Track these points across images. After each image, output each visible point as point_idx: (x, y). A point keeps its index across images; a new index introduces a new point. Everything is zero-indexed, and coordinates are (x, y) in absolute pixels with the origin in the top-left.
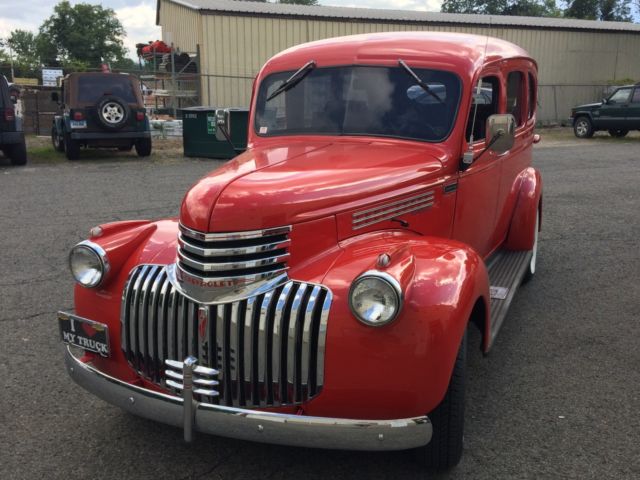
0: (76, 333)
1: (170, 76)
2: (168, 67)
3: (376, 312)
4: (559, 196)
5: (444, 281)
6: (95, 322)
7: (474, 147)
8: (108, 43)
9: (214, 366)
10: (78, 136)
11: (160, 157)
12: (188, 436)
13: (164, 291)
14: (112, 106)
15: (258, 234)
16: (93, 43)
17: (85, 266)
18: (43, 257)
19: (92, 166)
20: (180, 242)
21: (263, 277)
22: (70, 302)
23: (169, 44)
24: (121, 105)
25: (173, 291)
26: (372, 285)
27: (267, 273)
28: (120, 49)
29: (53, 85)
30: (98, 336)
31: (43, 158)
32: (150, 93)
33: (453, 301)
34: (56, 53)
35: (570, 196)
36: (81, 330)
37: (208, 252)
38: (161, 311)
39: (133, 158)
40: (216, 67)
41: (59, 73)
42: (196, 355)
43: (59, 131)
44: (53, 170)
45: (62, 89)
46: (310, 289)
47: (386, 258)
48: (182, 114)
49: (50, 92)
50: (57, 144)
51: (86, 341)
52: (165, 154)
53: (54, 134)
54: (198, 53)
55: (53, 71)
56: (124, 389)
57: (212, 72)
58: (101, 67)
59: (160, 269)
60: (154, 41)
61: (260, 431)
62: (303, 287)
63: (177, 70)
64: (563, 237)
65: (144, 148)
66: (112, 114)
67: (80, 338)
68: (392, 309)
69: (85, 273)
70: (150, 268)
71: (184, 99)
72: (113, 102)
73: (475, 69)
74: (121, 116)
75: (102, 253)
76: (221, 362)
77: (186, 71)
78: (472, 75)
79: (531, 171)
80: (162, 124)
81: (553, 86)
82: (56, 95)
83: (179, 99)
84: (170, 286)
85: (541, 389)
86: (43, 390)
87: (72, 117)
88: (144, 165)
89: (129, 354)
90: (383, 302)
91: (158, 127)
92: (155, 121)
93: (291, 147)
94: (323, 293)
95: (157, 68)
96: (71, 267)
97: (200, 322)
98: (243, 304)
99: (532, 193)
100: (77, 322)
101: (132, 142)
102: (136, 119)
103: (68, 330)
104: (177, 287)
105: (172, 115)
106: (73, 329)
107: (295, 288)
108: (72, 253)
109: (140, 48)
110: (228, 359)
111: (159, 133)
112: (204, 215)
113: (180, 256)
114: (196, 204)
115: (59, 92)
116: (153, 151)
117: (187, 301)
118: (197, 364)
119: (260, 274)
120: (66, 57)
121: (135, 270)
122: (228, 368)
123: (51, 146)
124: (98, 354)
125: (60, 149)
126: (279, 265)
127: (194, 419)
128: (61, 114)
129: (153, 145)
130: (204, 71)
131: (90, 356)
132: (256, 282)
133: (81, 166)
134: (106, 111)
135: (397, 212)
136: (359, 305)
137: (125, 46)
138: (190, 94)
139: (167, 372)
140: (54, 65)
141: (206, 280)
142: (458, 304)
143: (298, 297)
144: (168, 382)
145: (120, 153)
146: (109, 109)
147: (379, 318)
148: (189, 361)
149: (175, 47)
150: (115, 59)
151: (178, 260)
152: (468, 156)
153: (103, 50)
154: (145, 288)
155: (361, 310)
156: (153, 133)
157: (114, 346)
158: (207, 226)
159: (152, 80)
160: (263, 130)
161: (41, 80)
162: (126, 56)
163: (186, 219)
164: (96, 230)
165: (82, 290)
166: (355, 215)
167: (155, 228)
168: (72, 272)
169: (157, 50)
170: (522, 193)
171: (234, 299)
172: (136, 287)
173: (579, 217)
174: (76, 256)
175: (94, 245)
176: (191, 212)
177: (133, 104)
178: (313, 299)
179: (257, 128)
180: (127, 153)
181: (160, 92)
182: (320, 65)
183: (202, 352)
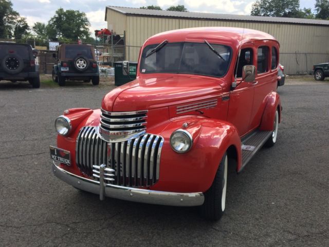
0: (57, 155)
1: (111, 46)
2: (110, 42)
3: (181, 147)
4: (298, 108)
5: (215, 136)
6: (65, 150)
7: (237, 80)
8: (82, 29)
9: (113, 168)
10: (64, 74)
11: (103, 85)
12: (101, 198)
13: (93, 137)
14: (81, 60)
15: (134, 113)
16: (74, 29)
17: (61, 127)
18: (46, 129)
19: (71, 89)
20: (101, 117)
21: (136, 131)
22: (55, 141)
23: (111, 31)
24: (86, 60)
25: (97, 137)
26: (179, 135)
27: (138, 130)
28: (87, 32)
29: (54, 50)
30: (66, 157)
31: (48, 85)
32: (100, 54)
33: (218, 146)
34: (56, 34)
35: (304, 108)
36: (59, 154)
37: (112, 120)
38: (92, 146)
39: (91, 85)
40: (133, 42)
41: (57, 44)
42: (106, 163)
43: (56, 72)
44: (52, 90)
45: (58, 52)
46: (155, 137)
47: (186, 124)
48: (115, 65)
49: (52, 53)
50: (55, 78)
51: (61, 159)
52: (105, 84)
53: (53, 73)
54: (125, 35)
55: (54, 43)
56: (76, 178)
57: (131, 45)
58: (78, 41)
59: (93, 128)
60: (104, 29)
61: (131, 196)
62: (152, 136)
63: (114, 44)
64: (294, 127)
65: (96, 81)
66: (81, 64)
67: (58, 157)
68: (187, 146)
69: (61, 129)
70: (89, 128)
71: (117, 57)
72: (82, 58)
73: (240, 44)
74: (85, 65)
75: (69, 121)
76: (116, 168)
77: (118, 44)
78: (237, 47)
79: (274, 93)
80: (105, 70)
81: (306, 54)
82: (55, 55)
83: (115, 57)
84: (96, 135)
85: (266, 192)
86: (43, 183)
87: (62, 65)
88: (96, 89)
89: (79, 165)
90: (184, 143)
91: (103, 71)
92: (102, 68)
93: (157, 78)
94: (160, 139)
95: (105, 42)
96: (55, 126)
97: (108, 150)
98: (126, 142)
99: (273, 104)
100: (57, 150)
101: (90, 78)
102: (92, 67)
103: (54, 154)
104: (99, 135)
105: (111, 66)
106: (56, 154)
107: (149, 136)
108: (56, 121)
109: (97, 32)
110: (119, 167)
111: (104, 74)
112: (111, 105)
113: (101, 123)
114: (108, 101)
115: (57, 53)
116: (100, 82)
117: (103, 141)
118: (106, 167)
119: (135, 130)
120: (61, 36)
121: (83, 128)
122: (119, 171)
123: (52, 79)
124: (66, 164)
125: (56, 81)
126: (142, 127)
127: (104, 191)
128: (56, 64)
129: (100, 80)
130: (127, 44)
131: (63, 165)
132: (133, 133)
133: (65, 89)
134: (78, 63)
135: (198, 107)
136: (174, 143)
137: (90, 31)
138: (120, 55)
139: (94, 171)
140: (55, 40)
141: (111, 132)
142: (220, 147)
143: (149, 141)
144: (94, 175)
145: (84, 83)
146: (80, 62)
147: (181, 149)
148: (102, 166)
149: (114, 32)
150: (85, 38)
151: (100, 124)
152: (234, 84)
153: (79, 33)
154: (86, 136)
155: (175, 146)
156: (101, 74)
157: (72, 161)
158: (112, 109)
159: (102, 48)
160: (144, 71)
161: (48, 48)
162: (90, 36)
163: (104, 107)
164: (67, 111)
165: (60, 136)
166: (178, 107)
167: (92, 112)
168: (56, 129)
169: (105, 33)
170: (269, 104)
171: (122, 140)
172: (82, 136)
173: (305, 118)
174: (58, 122)
175: (66, 117)
176: (106, 104)
177: (91, 60)
178: (155, 142)
179: (141, 70)
180: (88, 83)
181: (105, 54)
182: (170, 41)
183: (108, 164)
